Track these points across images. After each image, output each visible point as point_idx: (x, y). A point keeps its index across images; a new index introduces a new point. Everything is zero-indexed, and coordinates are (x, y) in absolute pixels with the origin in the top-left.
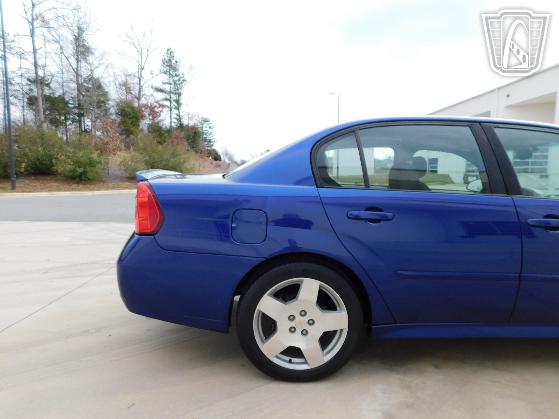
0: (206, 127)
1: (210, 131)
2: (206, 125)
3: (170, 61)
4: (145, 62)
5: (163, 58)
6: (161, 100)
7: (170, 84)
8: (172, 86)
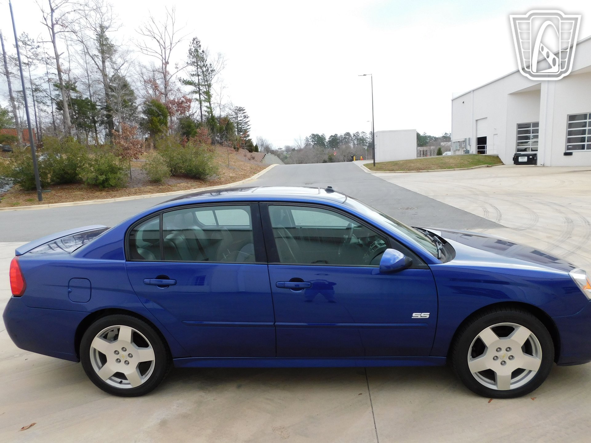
0: (241, 117)
1: (245, 121)
2: (240, 114)
3: (196, 51)
4: (169, 56)
5: (189, 48)
6: (190, 92)
7: (198, 75)
8: (200, 77)
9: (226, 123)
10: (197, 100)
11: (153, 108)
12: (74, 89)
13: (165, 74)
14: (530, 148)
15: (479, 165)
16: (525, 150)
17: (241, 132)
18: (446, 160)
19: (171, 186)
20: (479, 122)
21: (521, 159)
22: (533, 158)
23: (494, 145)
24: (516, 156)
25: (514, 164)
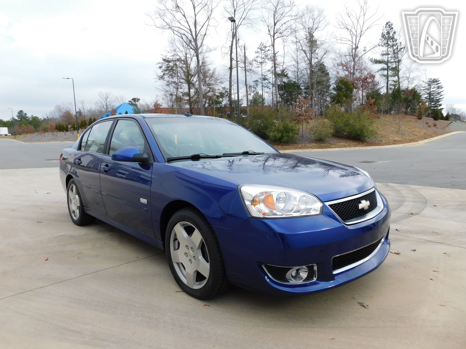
0: (435, 88)
1: (438, 91)
3: (388, 33)
4: (359, 42)
5: (382, 32)
6: (379, 70)
7: (388, 54)
8: (389, 56)
9: (413, 94)
10: (384, 76)
11: (340, 85)
12: (286, 76)
13: (354, 56)
19: (331, 144)
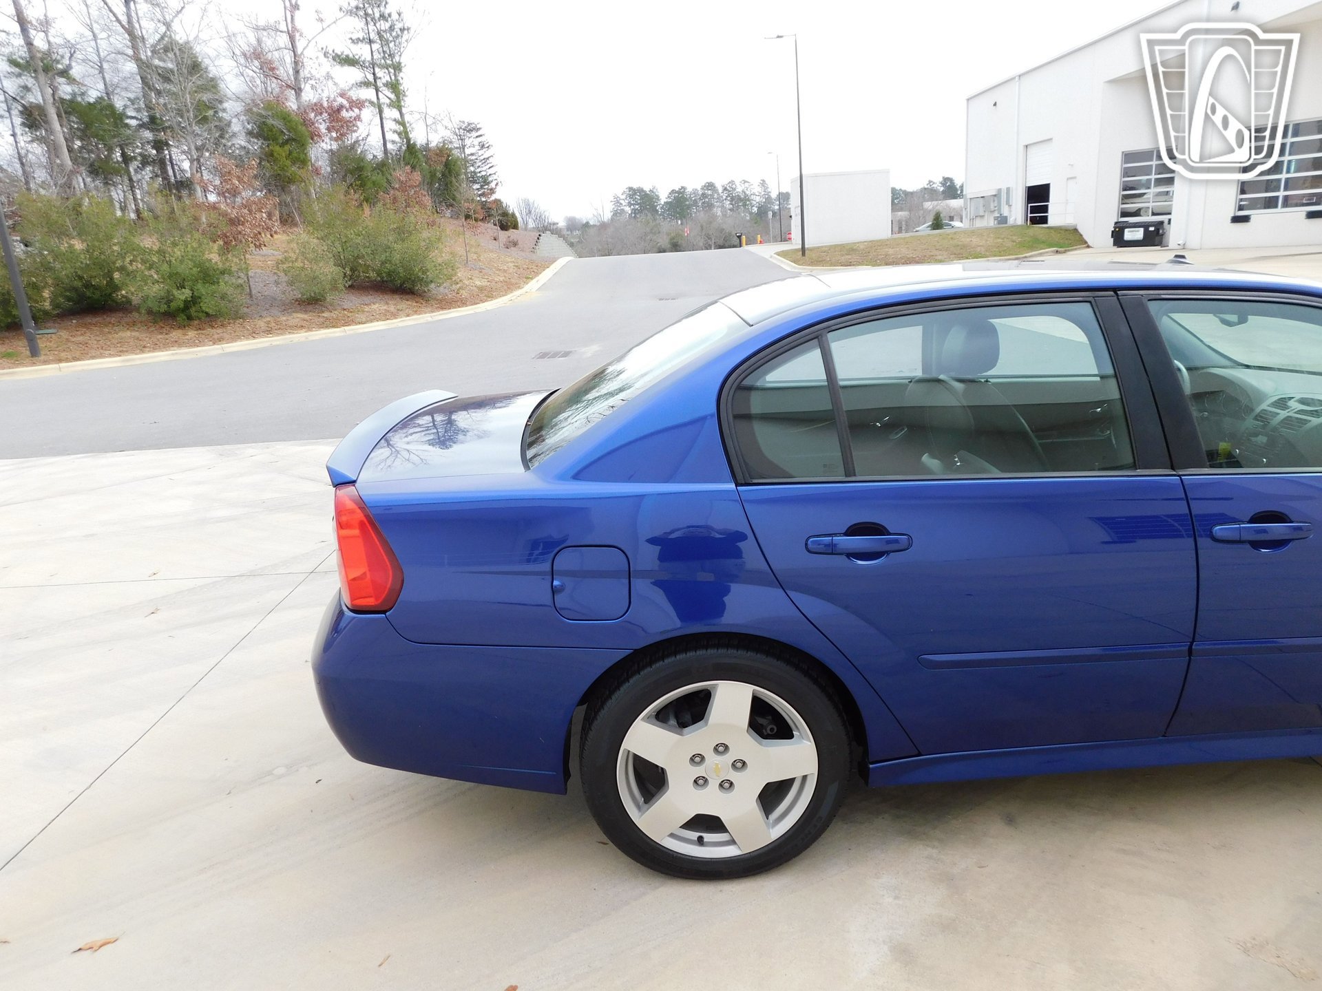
6: (353, 85)
7: (371, 41)
8: (374, 47)
9: (444, 160)
10: (371, 103)
14: (1149, 208)
15: (1037, 249)
16: (1137, 213)
17: (475, 182)
18: (963, 240)
20: (1031, 151)
21: (1129, 235)
22: (1157, 230)
23: (1067, 203)
24: (1117, 227)
25: (1115, 244)
